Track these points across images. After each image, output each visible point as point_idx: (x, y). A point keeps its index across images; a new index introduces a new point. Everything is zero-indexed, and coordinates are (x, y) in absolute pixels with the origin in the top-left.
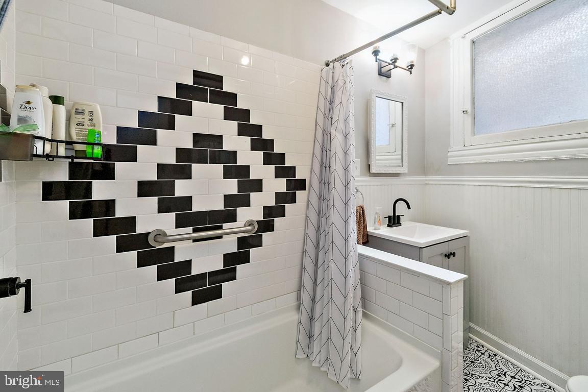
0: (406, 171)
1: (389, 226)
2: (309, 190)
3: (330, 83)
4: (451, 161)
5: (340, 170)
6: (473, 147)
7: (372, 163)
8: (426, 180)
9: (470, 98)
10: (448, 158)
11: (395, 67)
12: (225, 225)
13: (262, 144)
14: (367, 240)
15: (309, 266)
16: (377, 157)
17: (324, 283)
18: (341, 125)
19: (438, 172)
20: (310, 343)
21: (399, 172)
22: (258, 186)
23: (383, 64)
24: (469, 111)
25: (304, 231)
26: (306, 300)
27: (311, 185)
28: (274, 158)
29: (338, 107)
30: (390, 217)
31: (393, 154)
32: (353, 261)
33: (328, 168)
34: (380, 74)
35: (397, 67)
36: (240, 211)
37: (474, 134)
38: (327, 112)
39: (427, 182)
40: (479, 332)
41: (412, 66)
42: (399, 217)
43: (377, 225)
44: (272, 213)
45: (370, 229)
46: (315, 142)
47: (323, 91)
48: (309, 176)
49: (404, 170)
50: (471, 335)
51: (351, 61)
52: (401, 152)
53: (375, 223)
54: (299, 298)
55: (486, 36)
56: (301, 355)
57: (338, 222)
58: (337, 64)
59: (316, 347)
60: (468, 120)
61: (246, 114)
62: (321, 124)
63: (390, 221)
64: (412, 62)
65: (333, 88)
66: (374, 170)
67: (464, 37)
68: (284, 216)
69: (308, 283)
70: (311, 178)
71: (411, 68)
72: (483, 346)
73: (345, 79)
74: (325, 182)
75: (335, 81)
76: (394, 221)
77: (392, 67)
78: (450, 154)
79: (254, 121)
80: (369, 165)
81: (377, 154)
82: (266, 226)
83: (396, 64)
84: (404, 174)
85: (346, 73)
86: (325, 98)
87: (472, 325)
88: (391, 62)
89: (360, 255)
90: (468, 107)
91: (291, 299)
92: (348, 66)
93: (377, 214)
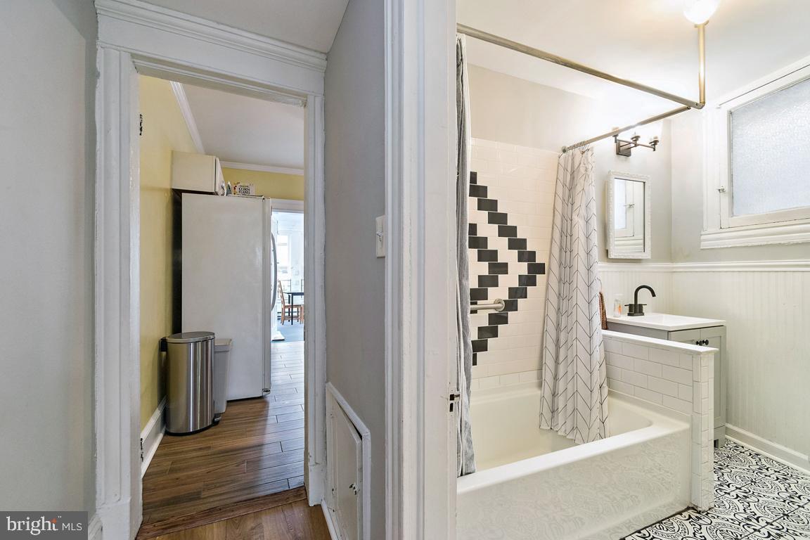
0: (650, 257)
1: (629, 315)
2: (549, 274)
3: (569, 169)
4: (704, 245)
5: (582, 254)
6: (731, 229)
7: (611, 248)
8: (674, 268)
9: (727, 174)
10: (700, 242)
11: (636, 145)
12: (479, 302)
13: (507, 231)
14: (606, 325)
15: (550, 346)
16: (616, 243)
17: (567, 360)
18: (583, 212)
19: (688, 257)
20: (553, 417)
21: (640, 258)
22: (503, 268)
23: (622, 144)
24: (726, 189)
25: (543, 313)
26: (548, 376)
27: (550, 268)
28: (517, 244)
29: (580, 194)
30: (630, 306)
31: (633, 238)
32: (597, 339)
33: (568, 253)
34: (619, 152)
35: (639, 145)
36: (491, 290)
37: (732, 214)
38: (566, 199)
39: (674, 270)
40: (738, 433)
41: (655, 142)
42: (641, 306)
43: (617, 313)
44: (517, 294)
45: (609, 316)
46: (553, 229)
47: (561, 177)
48: (548, 260)
49: (647, 255)
50: (728, 437)
51: (592, 148)
52: (642, 237)
53: (615, 309)
54: (540, 377)
55: (746, 107)
56: (545, 427)
57: (582, 303)
58: (577, 151)
59: (561, 418)
60: (725, 200)
61: (494, 204)
62: (560, 210)
63: (630, 310)
64: (656, 138)
65: (572, 173)
66: (612, 255)
67: (719, 108)
68: (526, 297)
69: (549, 361)
70: (550, 262)
71: (654, 145)
72: (743, 447)
73: (587, 166)
74: (566, 265)
75: (576, 168)
76: (635, 309)
77: (633, 145)
78: (703, 237)
79: (500, 210)
80: (607, 251)
81: (616, 239)
82: (511, 305)
83: (638, 142)
84: (647, 260)
85: (587, 160)
86: (564, 185)
87: (729, 426)
88: (631, 141)
89: (604, 336)
90: (725, 185)
91: (533, 377)
92: (590, 153)
93: (617, 301)
